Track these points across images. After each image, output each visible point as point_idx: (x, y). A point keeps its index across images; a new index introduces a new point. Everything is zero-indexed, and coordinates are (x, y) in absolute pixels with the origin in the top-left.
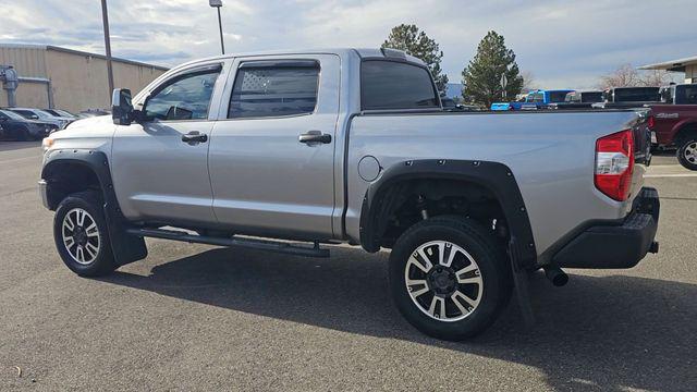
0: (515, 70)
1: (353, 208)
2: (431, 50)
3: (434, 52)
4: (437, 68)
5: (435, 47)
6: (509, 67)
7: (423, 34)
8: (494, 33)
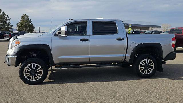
0: (32, 25)
1: (129, 54)
2: (7, 17)
3: (7, 18)
4: (9, 23)
5: (8, 16)
6: (31, 24)
7: (3, 12)
8: (25, 14)
